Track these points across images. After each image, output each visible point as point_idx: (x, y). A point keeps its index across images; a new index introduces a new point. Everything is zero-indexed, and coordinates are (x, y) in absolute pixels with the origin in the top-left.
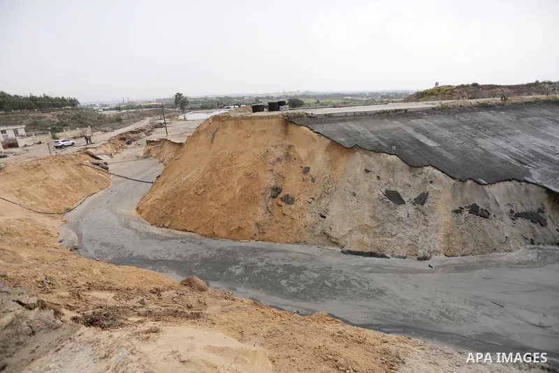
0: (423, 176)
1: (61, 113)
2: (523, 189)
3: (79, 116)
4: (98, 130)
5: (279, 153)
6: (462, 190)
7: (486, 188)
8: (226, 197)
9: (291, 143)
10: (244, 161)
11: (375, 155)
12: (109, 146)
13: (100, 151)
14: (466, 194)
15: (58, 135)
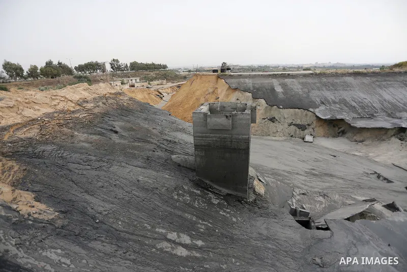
0: (257, 103)
1: (158, 72)
2: (304, 113)
3: (165, 74)
4: (170, 82)
5: (211, 90)
6: (270, 110)
7: (281, 110)
8: (186, 106)
9: (217, 87)
10: (198, 93)
11: (243, 93)
12: (170, 89)
13: (164, 91)
14: (272, 112)
15: (151, 82)
